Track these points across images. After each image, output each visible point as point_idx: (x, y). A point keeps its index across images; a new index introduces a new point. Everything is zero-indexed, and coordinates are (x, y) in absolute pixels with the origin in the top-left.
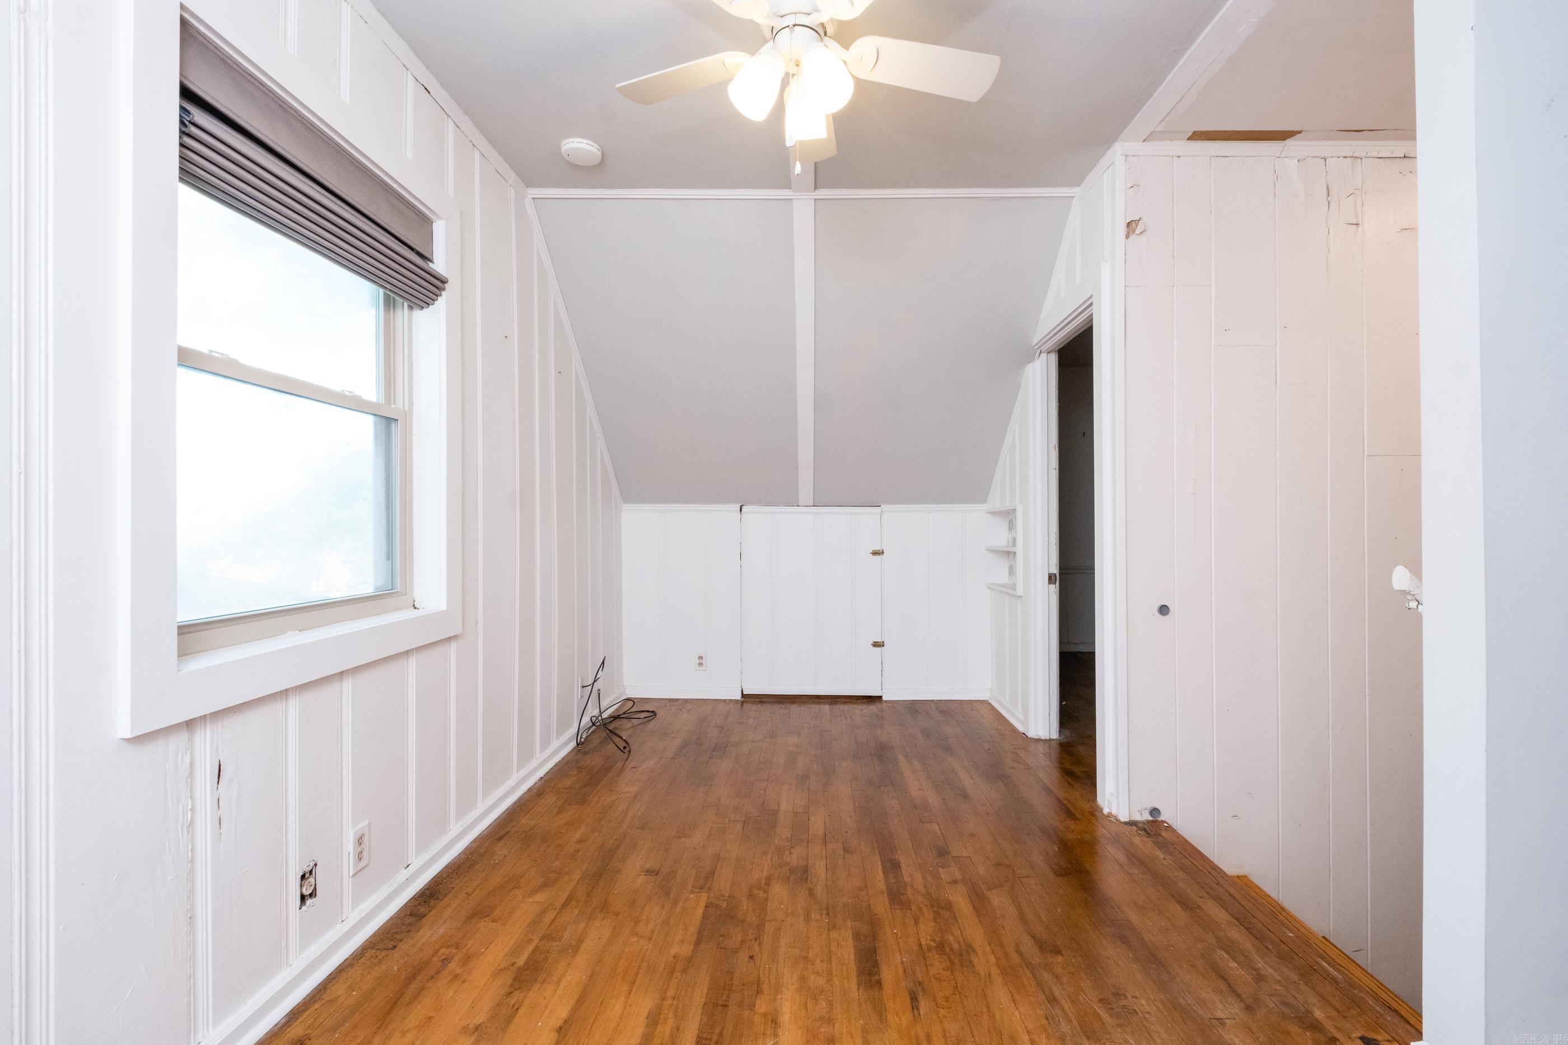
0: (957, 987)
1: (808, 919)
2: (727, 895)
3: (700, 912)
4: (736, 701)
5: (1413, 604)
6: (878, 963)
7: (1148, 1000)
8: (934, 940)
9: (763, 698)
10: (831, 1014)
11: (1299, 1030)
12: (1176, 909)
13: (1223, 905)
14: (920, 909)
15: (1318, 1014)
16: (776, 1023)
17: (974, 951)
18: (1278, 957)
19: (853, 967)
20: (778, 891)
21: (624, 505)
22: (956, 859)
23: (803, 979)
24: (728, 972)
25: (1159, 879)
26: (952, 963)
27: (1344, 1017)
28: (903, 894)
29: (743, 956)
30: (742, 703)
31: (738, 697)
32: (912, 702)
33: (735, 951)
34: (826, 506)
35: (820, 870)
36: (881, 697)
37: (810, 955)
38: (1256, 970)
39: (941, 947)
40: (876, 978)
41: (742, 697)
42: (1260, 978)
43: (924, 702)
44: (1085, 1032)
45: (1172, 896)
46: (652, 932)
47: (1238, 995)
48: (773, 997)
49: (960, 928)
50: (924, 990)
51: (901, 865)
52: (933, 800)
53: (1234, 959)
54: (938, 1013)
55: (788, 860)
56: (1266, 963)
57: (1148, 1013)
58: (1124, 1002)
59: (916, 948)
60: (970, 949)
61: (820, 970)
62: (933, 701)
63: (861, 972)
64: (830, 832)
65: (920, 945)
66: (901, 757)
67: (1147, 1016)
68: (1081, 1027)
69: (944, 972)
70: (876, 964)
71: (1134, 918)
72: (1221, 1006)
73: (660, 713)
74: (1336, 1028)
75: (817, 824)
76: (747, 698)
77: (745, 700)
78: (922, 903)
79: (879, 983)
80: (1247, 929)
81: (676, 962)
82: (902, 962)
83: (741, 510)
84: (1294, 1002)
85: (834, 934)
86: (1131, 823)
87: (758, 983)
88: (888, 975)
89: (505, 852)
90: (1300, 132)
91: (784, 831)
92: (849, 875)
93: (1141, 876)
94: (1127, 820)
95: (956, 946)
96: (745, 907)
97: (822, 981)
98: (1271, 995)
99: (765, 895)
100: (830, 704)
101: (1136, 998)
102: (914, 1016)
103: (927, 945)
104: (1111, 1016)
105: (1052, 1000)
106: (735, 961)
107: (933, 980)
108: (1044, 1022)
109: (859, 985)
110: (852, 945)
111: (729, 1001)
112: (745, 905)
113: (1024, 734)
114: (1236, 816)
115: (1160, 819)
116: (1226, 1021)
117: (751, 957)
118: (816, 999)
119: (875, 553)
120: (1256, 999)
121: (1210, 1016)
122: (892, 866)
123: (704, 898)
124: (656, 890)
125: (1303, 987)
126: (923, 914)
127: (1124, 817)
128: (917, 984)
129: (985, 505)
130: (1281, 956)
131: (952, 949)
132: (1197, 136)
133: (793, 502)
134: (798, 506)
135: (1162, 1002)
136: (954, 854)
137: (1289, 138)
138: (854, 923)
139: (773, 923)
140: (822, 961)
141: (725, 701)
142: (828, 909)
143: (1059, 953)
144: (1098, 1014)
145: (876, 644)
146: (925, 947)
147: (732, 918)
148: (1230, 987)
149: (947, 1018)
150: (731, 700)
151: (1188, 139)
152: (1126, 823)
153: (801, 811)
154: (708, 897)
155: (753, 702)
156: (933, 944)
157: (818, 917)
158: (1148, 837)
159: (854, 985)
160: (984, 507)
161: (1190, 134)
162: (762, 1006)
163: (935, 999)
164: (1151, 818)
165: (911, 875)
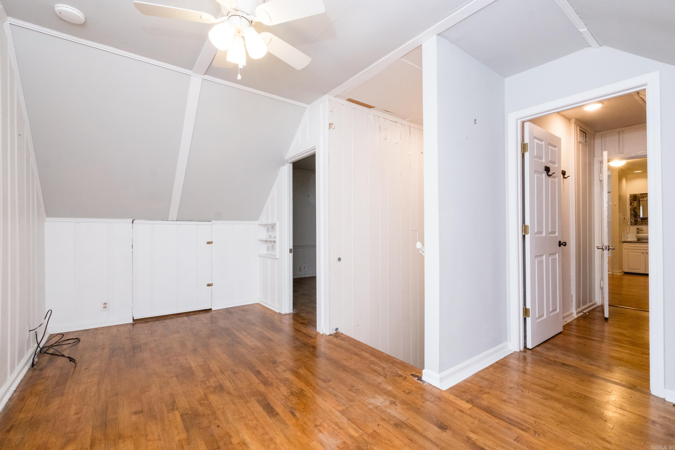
0: (305, 404)
1: (234, 404)
2: (189, 407)
3: (179, 419)
4: (130, 324)
5: (421, 252)
6: (273, 408)
7: (361, 385)
8: (288, 392)
9: (146, 320)
10: (265, 431)
11: (398, 378)
12: (355, 357)
13: (366, 352)
14: (277, 384)
15: (400, 372)
16: (245, 444)
17: (304, 390)
18: (385, 362)
19: (264, 413)
20: (214, 399)
21: (47, 218)
22: (280, 363)
23: (246, 425)
24: (211, 436)
25: (347, 350)
26: (299, 397)
27: (405, 371)
28: (268, 381)
29: (214, 428)
30: (133, 325)
31: (131, 321)
32: (226, 309)
33: (209, 427)
34: (184, 221)
35: (227, 384)
36: (211, 309)
37: (244, 415)
38: (382, 367)
39: (292, 393)
40: (275, 412)
41: (133, 321)
42: (384, 368)
43: (232, 308)
44: (349, 401)
45: (352, 353)
46: (159, 436)
47: (381, 375)
48: (238, 436)
49: (295, 385)
50: (294, 409)
51: (260, 371)
52: (259, 344)
53: (376, 366)
54: (303, 415)
55: (210, 385)
56: (383, 364)
57: (363, 388)
58: (355, 388)
59: (283, 397)
60: (302, 390)
61: (252, 419)
62: (236, 307)
63: (268, 413)
64: (223, 368)
65: (285, 396)
66: (235, 332)
67: (363, 389)
68: (348, 399)
69: (298, 401)
70: (272, 408)
71: (345, 363)
72: (378, 379)
73: (82, 338)
74: (405, 374)
75: (214, 366)
76: (136, 321)
77: (135, 322)
78: (277, 382)
79: (277, 414)
80: (375, 356)
81: (182, 443)
82: (282, 404)
83: (133, 222)
84: (393, 372)
85: (249, 404)
86: (330, 335)
87: (228, 433)
88: (279, 409)
89: (19, 436)
90: (375, 107)
91: (200, 375)
92: (242, 382)
93: (341, 350)
94: (329, 334)
95: (297, 391)
96: (201, 409)
97: (255, 422)
98: (388, 372)
99: (208, 402)
100: (186, 316)
101: (358, 385)
102: (296, 418)
103: (287, 395)
104: (354, 393)
105: (335, 395)
106: (211, 430)
107: (296, 405)
108: (337, 403)
109: (270, 417)
110: (259, 405)
111: (219, 446)
112: (200, 409)
113: (280, 313)
114: (358, 325)
115: (338, 332)
116: (382, 383)
117: (218, 426)
118: (256, 429)
119: (209, 243)
120: (386, 374)
121: (377, 383)
122: (258, 373)
123: (177, 413)
124: (147, 419)
125: (394, 367)
126: (279, 385)
127: (328, 334)
128: (291, 408)
129: (257, 221)
130: (386, 361)
131: (296, 393)
132: (350, 100)
133: (165, 218)
134: (168, 220)
135: (365, 384)
136: (278, 361)
137: (371, 108)
138: (255, 398)
139: (219, 410)
140: (250, 415)
141: (123, 325)
142: (240, 397)
143: (331, 381)
144: (350, 394)
145: (209, 285)
146: (286, 396)
147: (198, 415)
148: (378, 373)
149: (307, 414)
150: (126, 324)
151: (347, 100)
152: (329, 335)
153: (203, 364)
154: (179, 412)
155: (141, 323)
156: (289, 394)
157: (238, 401)
158: (337, 338)
159: (268, 418)
160: (257, 222)
161: (348, 99)
162: (235, 440)
163: (300, 410)
164: (335, 332)
165: (267, 374)
